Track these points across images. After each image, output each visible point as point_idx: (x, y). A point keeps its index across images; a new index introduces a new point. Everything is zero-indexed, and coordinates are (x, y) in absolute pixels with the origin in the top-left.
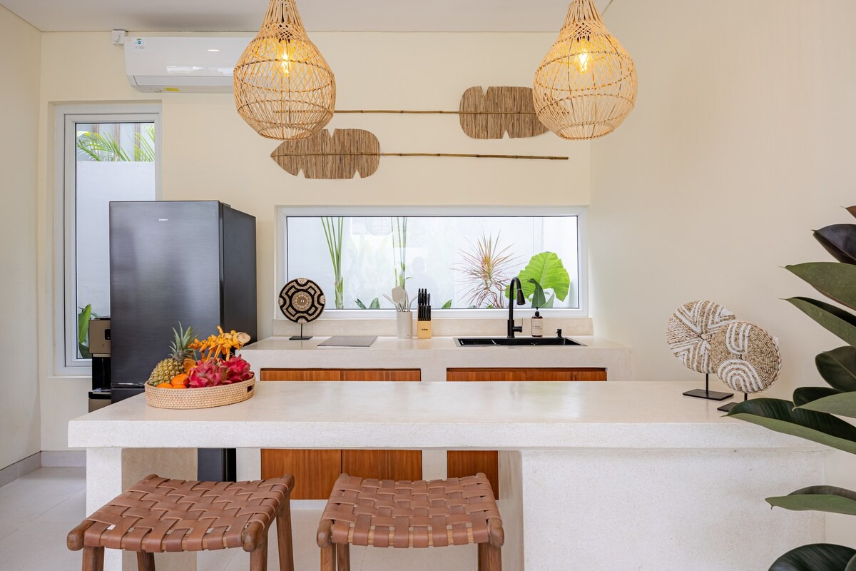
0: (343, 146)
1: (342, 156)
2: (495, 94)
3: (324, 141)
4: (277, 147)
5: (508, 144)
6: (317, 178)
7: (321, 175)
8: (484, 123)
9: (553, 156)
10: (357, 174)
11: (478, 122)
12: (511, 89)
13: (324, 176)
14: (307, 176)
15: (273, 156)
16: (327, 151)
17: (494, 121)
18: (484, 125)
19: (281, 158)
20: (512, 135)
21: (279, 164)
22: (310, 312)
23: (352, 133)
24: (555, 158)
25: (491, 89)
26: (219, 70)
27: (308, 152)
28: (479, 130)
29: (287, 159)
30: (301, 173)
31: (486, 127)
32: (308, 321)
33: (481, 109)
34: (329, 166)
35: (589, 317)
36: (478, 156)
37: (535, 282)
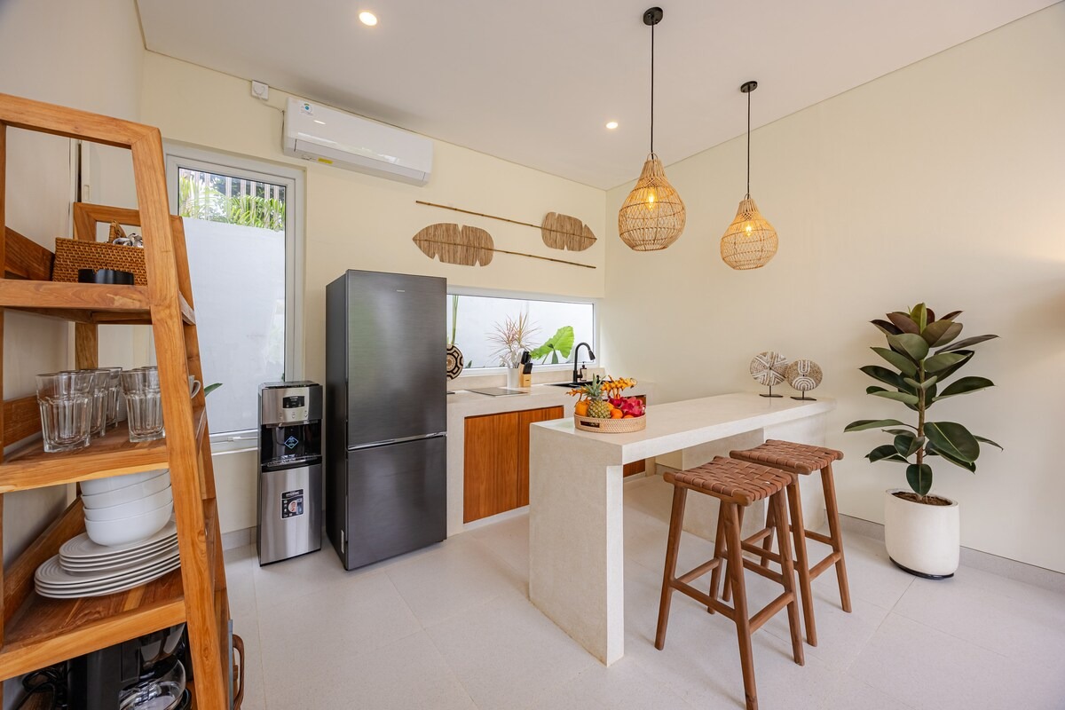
0: (469, 240)
1: (468, 247)
2: (562, 219)
3: (455, 233)
4: (417, 232)
5: (566, 254)
6: (449, 262)
7: (452, 260)
9: (589, 265)
10: (478, 263)
11: (551, 236)
12: (570, 218)
13: (455, 262)
14: (442, 260)
15: (414, 239)
16: (458, 242)
17: (560, 238)
18: (555, 239)
19: (422, 242)
20: (569, 249)
21: (420, 247)
22: (454, 371)
23: (475, 230)
24: (590, 267)
25: (560, 215)
26: (387, 157)
27: (444, 241)
28: (552, 242)
29: (426, 244)
30: (437, 256)
31: (556, 241)
32: (452, 378)
33: (554, 228)
34: (459, 254)
35: (601, 367)
36: (552, 260)
37: (551, 346)
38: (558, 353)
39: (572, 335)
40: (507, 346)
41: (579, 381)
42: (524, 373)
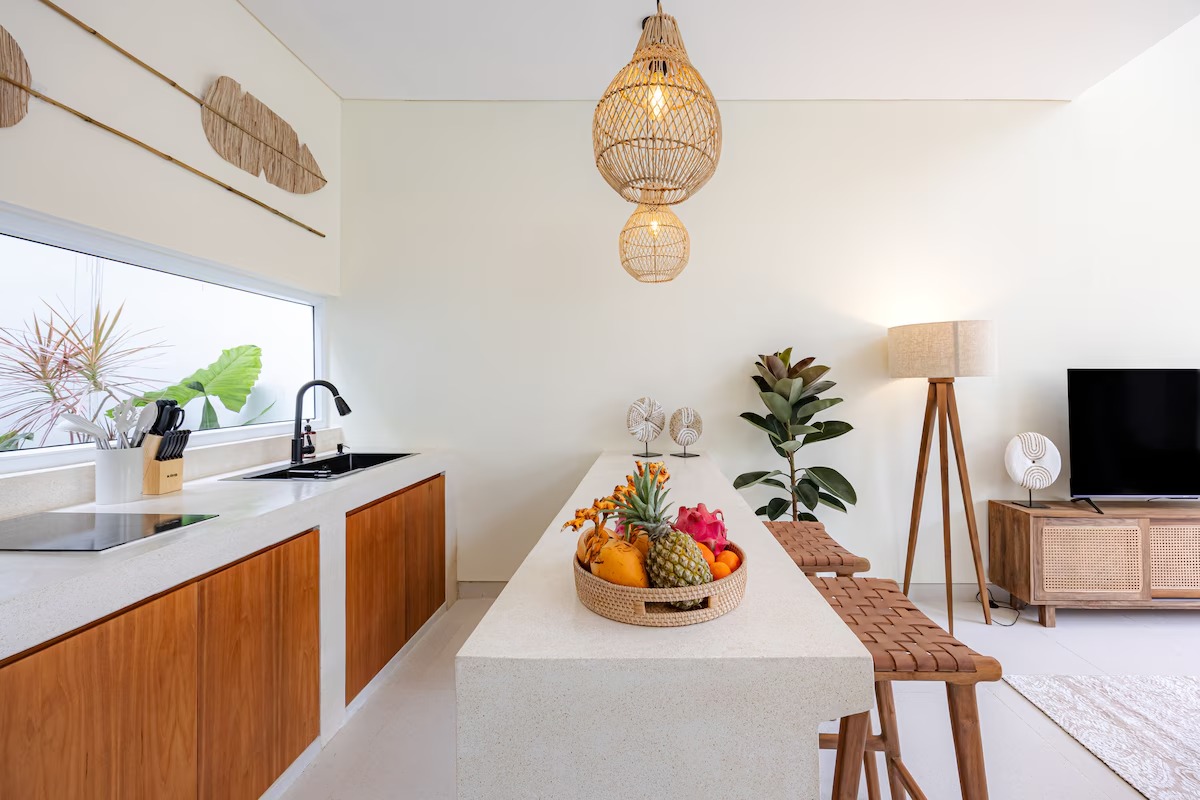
2: (254, 108)
5: (259, 186)
8: (237, 142)
9: (314, 228)
11: (228, 136)
12: (272, 115)
17: (250, 146)
18: (237, 145)
20: (270, 179)
24: (315, 232)
28: (229, 148)
31: (240, 149)
33: (235, 118)
35: (335, 427)
36: (230, 190)
37: (199, 387)
38: (215, 401)
39: (257, 365)
40: (40, 385)
41: (306, 461)
42: (160, 456)
